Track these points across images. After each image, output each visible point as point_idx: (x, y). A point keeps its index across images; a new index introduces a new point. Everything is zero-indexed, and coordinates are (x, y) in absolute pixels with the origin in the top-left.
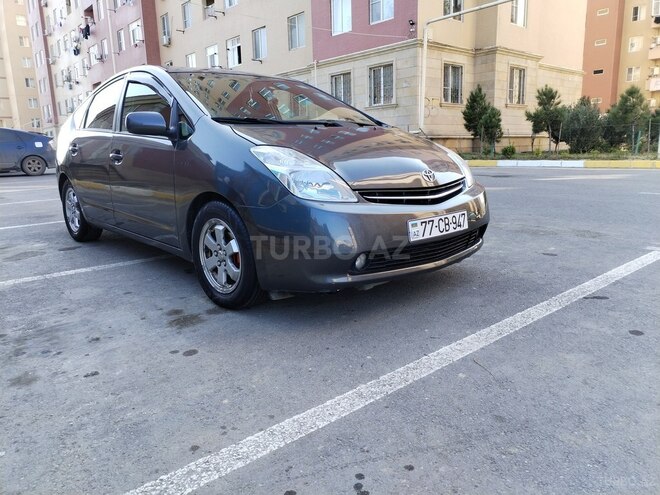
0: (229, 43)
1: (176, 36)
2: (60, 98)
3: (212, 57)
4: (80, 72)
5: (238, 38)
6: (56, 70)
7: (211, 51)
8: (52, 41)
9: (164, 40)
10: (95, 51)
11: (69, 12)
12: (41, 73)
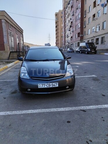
0: (97, 26)
1: (87, 25)
2: (66, 40)
3: (93, 29)
4: (69, 34)
5: (99, 24)
6: (66, 34)
7: (93, 28)
8: (66, 29)
9: (84, 27)
10: (72, 30)
11: (69, 23)
12: (64, 35)
